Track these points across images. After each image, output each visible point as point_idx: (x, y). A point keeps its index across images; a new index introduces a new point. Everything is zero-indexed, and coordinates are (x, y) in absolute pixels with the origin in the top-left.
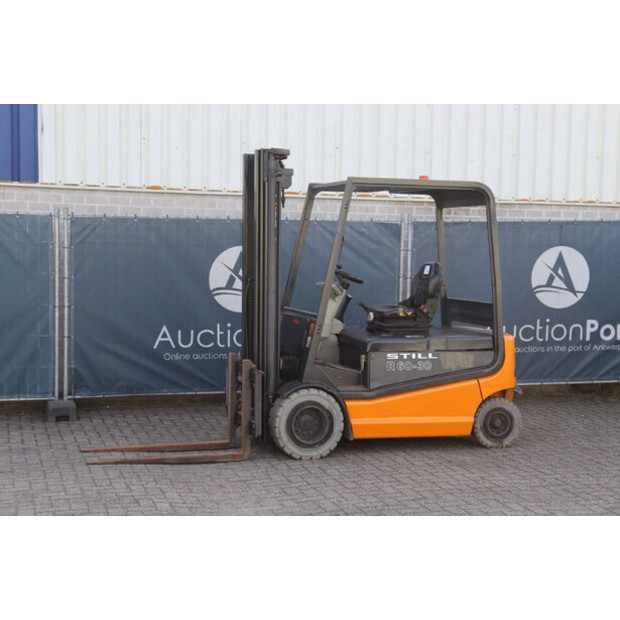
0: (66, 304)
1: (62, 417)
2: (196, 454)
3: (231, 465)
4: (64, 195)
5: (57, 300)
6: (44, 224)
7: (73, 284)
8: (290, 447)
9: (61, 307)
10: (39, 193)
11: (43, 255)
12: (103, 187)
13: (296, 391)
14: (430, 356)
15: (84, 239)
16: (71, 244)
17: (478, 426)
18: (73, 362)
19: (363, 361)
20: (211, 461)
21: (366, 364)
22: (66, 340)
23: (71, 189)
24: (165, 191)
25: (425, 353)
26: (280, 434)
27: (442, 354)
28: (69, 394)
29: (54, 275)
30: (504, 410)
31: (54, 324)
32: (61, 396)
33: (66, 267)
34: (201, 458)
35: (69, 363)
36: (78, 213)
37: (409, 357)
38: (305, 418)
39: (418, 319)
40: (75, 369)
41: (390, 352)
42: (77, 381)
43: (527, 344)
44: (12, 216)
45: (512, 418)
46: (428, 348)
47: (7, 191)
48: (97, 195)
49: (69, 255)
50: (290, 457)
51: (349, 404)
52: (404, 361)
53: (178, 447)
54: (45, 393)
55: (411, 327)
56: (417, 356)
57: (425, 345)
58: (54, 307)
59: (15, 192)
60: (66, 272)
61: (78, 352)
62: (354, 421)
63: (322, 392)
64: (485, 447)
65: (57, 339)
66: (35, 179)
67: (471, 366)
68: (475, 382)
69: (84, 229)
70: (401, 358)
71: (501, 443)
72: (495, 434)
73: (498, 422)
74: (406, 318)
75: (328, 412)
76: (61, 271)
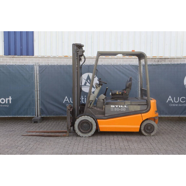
0: (38, 90)
1: (36, 122)
2: (58, 134)
3: (62, 138)
4: (40, 59)
5: (36, 89)
6: (32, 68)
7: (40, 84)
8: (79, 133)
9: (37, 91)
10: (34, 59)
11: (32, 76)
12: (52, 57)
13: (81, 116)
14: (125, 106)
15: (43, 71)
16: (39, 73)
17: (142, 129)
18: (40, 106)
19: (104, 107)
20: (57, 136)
21: (105, 108)
22: (39, 100)
23: (43, 57)
24: (69, 57)
25: (123, 106)
26: (76, 129)
27: (129, 106)
28: (40, 115)
29: (35, 82)
30: (151, 124)
31: (35, 95)
32: (38, 116)
33: (38, 80)
34: (54, 135)
35: (40, 107)
36: (41, 64)
37: (118, 107)
38: (85, 124)
39: (123, 95)
40: (41, 108)
41: (112, 105)
42: (42, 112)
43: (183, 103)
44: (24, 65)
45: (154, 127)
46: (125, 104)
47: (26, 58)
48: (50, 59)
49: (39, 76)
50: (79, 136)
51: (98, 120)
52: (117, 108)
53: (53, 132)
54: (33, 115)
55: (121, 97)
56: (121, 106)
57: (123, 103)
58: (35, 91)
59: (28, 59)
60: (38, 81)
61: (42, 104)
62: (100, 126)
63: (89, 117)
64: (145, 135)
65: (36, 100)
66: (33, 55)
67: (139, 110)
68: (140, 115)
69: (43, 69)
70: (115, 107)
71: (150, 134)
72: (148, 132)
73: (149, 128)
74: (119, 94)
75: (91, 123)
76: (37, 81)
